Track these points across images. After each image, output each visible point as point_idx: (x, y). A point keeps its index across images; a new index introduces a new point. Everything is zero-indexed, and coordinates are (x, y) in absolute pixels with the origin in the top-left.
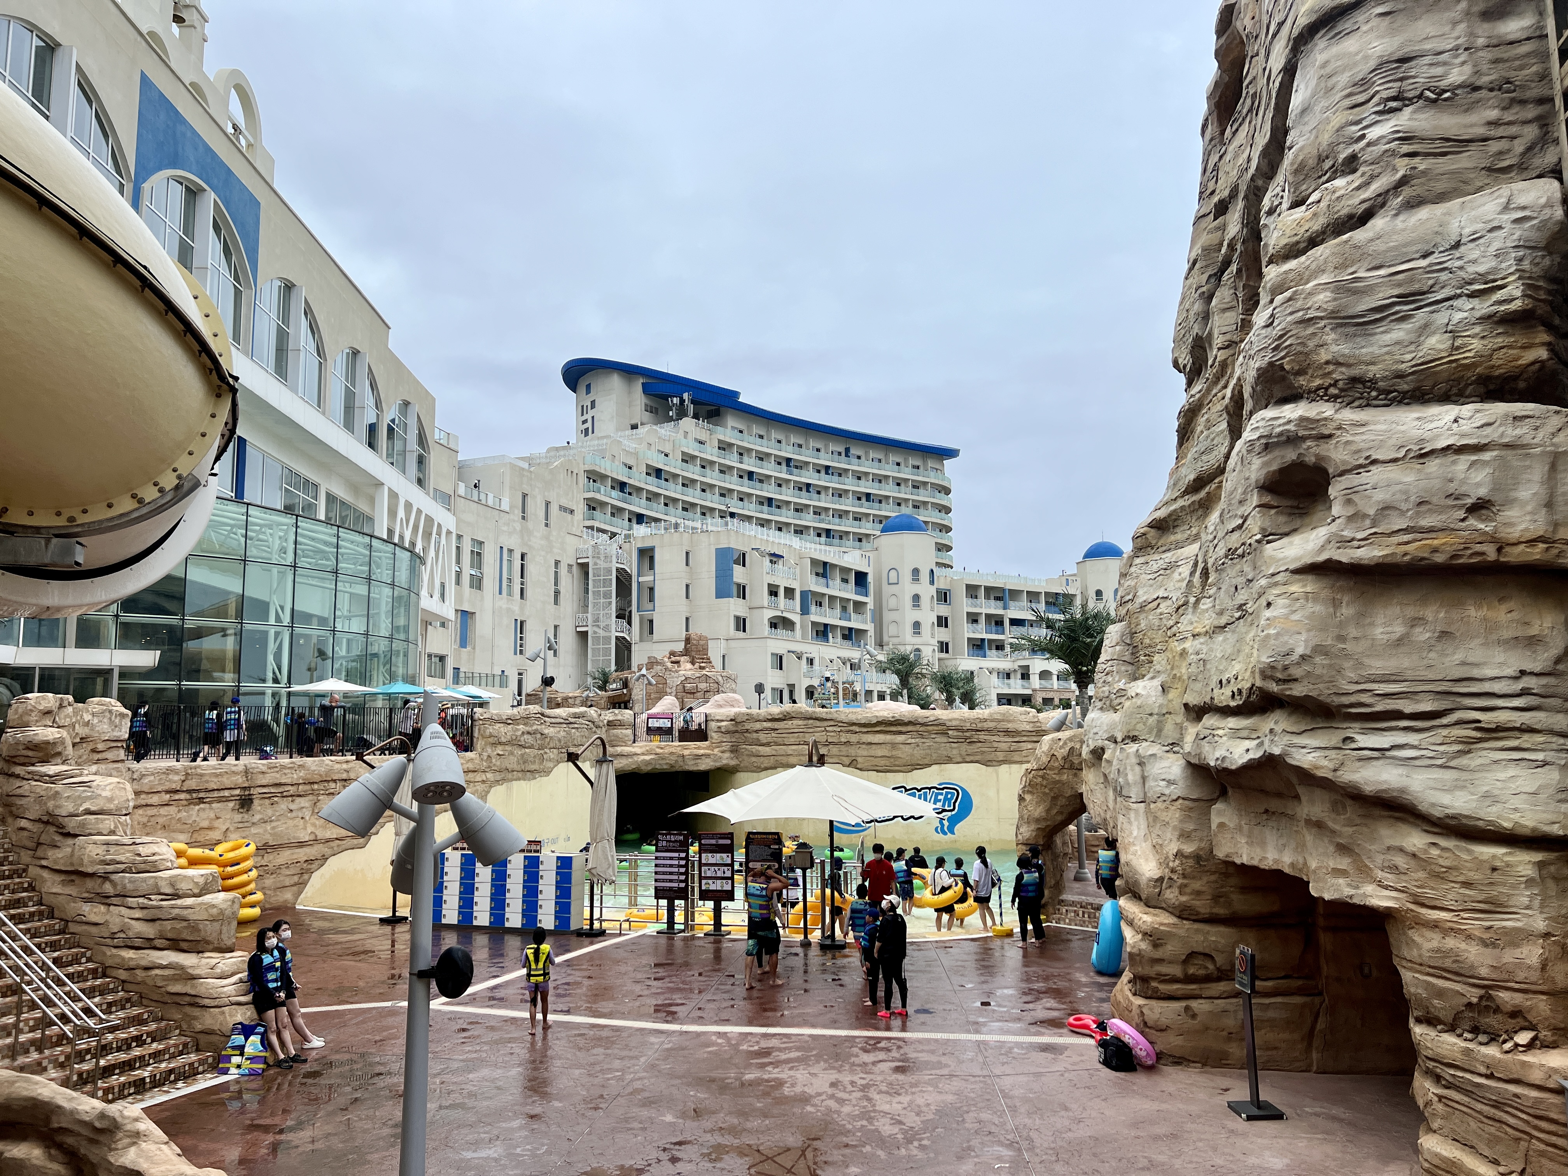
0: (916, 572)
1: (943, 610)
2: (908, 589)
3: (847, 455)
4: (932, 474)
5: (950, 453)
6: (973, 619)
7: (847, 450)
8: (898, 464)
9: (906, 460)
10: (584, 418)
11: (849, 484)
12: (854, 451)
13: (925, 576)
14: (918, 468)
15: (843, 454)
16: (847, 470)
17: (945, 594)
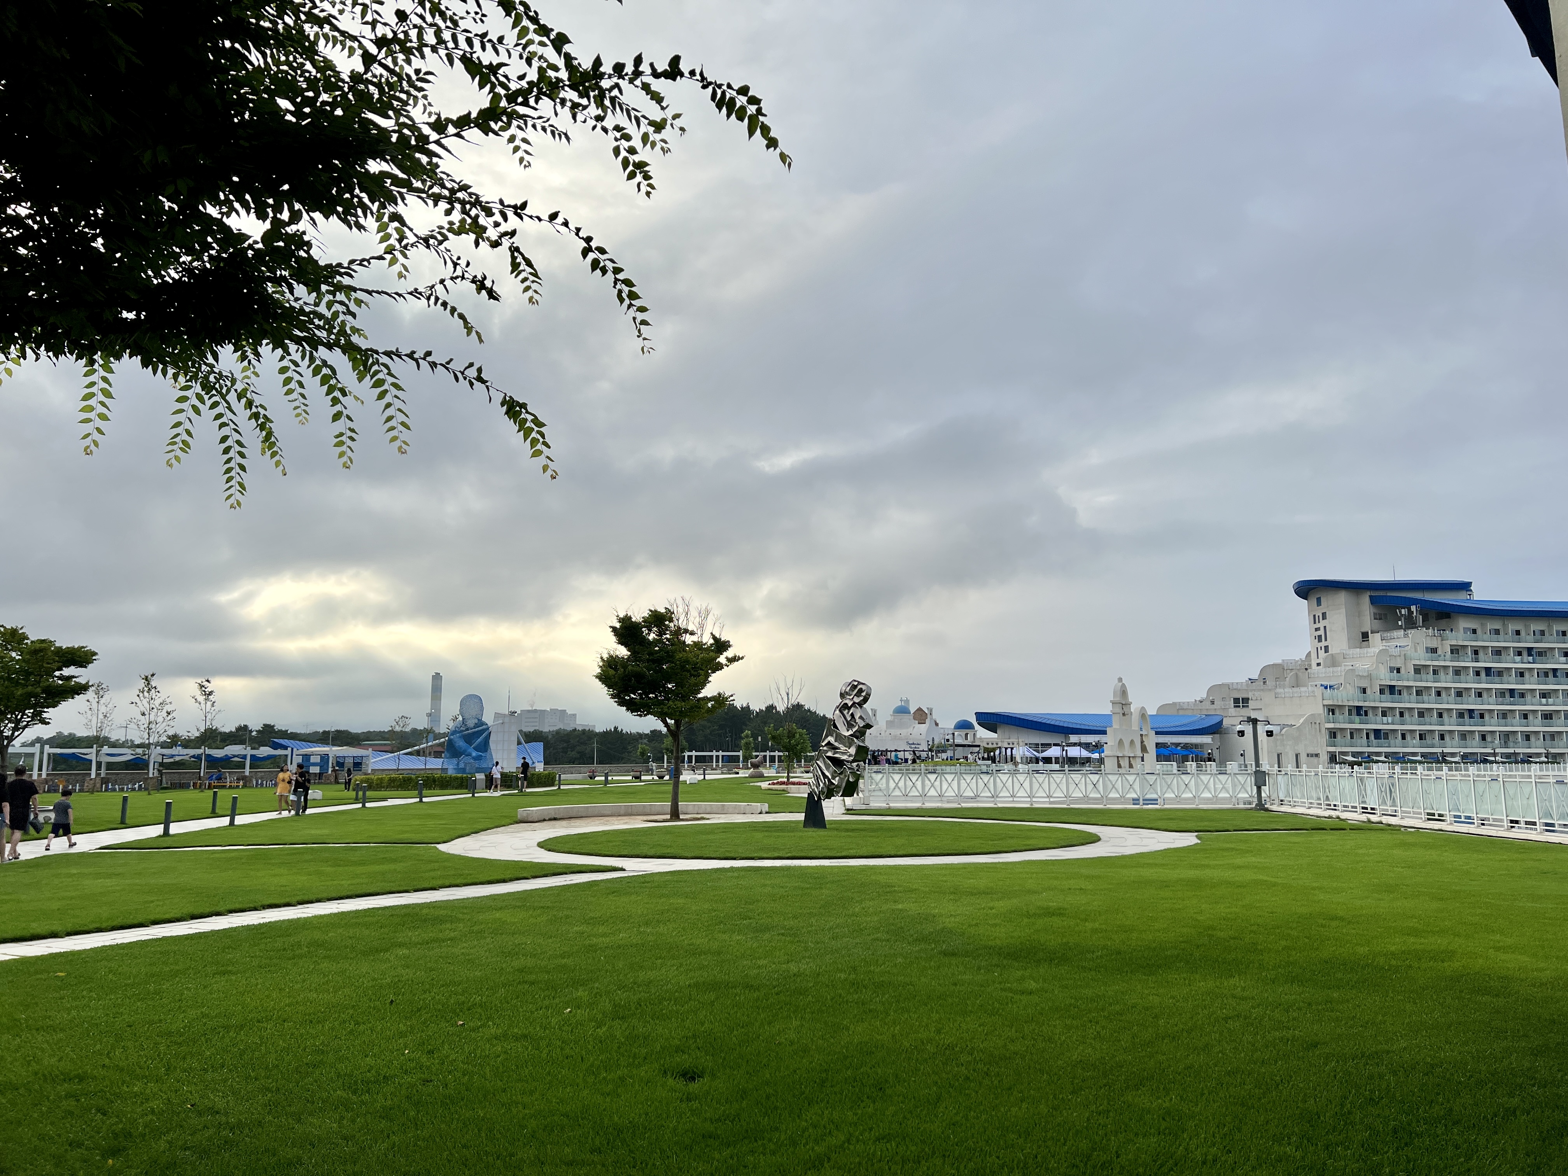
10: (1317, 626)
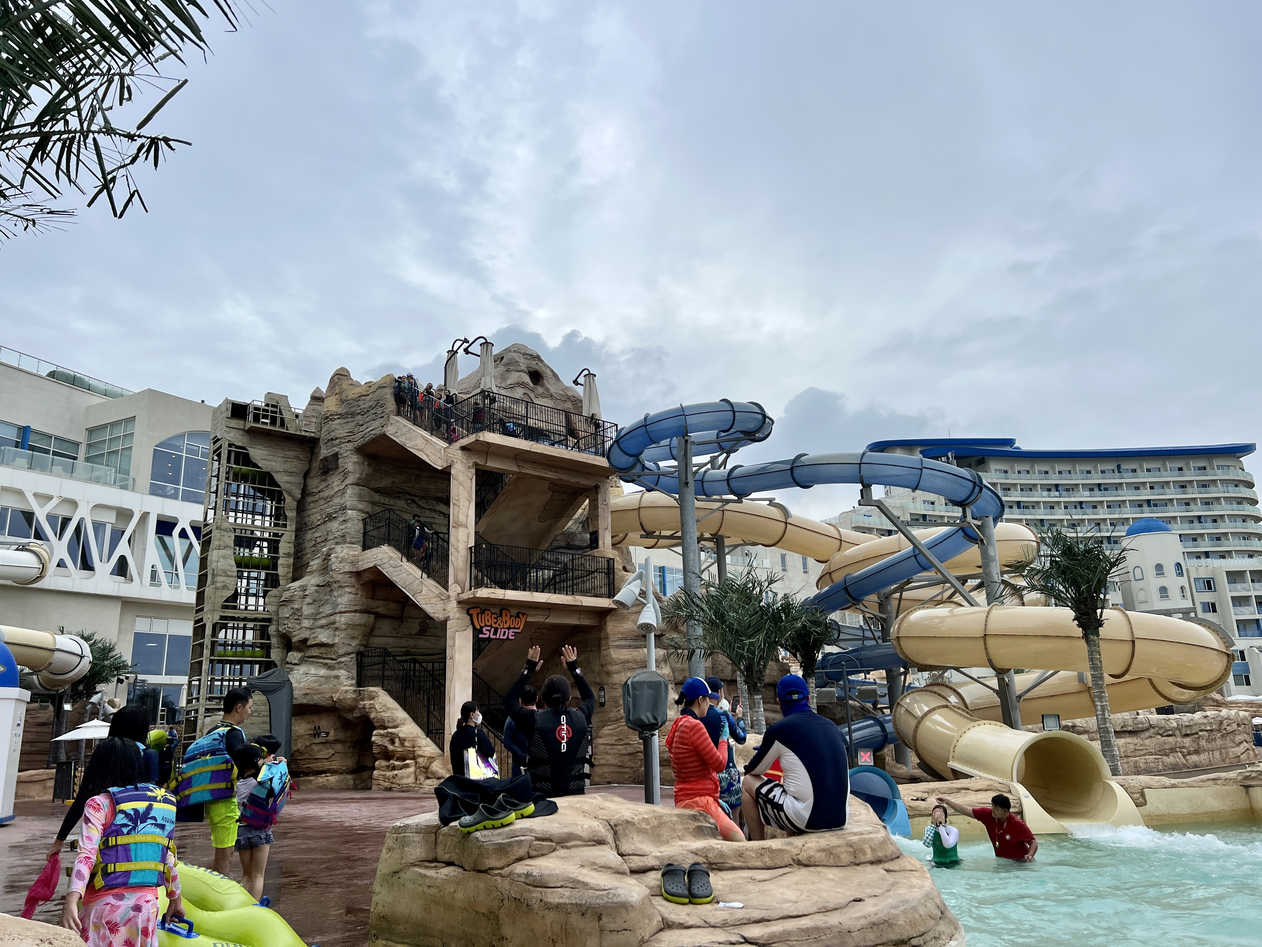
0: (1159, 568)
1: (1208, 597)
2: (1154, 583)
3: (1119, 472)
4: (1219, 472)
5: (1247, 449)
6: (1239, 601)
7: (1119, 467)
8: (1180, 469)
9: (1188, 464)
11: (1128, 495)
12: (1124, 467)
13: (1170, 569)
14: (1205, 468)
15: (1116, 471)
16: (1121, 484)
17: (1209, 583)
